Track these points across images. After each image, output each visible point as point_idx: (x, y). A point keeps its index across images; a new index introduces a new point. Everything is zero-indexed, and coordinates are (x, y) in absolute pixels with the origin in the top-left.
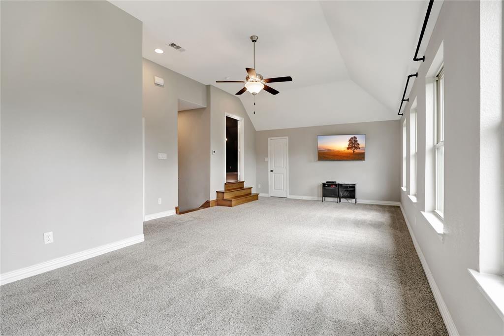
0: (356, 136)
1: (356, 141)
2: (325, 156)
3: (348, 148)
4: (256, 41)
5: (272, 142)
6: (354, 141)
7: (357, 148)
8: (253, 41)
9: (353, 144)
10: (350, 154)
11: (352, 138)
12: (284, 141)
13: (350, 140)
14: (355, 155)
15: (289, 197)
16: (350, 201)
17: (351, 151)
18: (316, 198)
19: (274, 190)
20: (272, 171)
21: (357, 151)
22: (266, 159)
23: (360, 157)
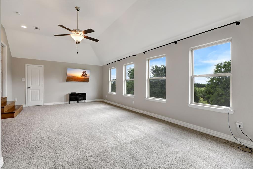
0: (86, 70)
1: (86, 73)
2: (70, 79)
3: (82, 76)
4: (79, 11)
5: (29, 68)
6: (85, 73)
7: (86, 76)
8: (77, 10)
9: (84, 74)
10: (82, 79)
11: (84, 71)
12: (40, 69)
13: (83, 72)
14: (84, 79)
15: (45, 104)
16: (82, 102)
17: (83, 77)
18: (64, 103)
19: (31, 101)
20: (29, 88)
21: (85, 77)
22: (23, 80)
23: (87, 80)
